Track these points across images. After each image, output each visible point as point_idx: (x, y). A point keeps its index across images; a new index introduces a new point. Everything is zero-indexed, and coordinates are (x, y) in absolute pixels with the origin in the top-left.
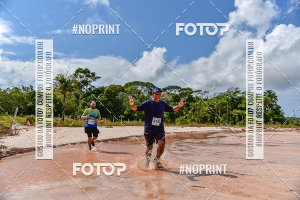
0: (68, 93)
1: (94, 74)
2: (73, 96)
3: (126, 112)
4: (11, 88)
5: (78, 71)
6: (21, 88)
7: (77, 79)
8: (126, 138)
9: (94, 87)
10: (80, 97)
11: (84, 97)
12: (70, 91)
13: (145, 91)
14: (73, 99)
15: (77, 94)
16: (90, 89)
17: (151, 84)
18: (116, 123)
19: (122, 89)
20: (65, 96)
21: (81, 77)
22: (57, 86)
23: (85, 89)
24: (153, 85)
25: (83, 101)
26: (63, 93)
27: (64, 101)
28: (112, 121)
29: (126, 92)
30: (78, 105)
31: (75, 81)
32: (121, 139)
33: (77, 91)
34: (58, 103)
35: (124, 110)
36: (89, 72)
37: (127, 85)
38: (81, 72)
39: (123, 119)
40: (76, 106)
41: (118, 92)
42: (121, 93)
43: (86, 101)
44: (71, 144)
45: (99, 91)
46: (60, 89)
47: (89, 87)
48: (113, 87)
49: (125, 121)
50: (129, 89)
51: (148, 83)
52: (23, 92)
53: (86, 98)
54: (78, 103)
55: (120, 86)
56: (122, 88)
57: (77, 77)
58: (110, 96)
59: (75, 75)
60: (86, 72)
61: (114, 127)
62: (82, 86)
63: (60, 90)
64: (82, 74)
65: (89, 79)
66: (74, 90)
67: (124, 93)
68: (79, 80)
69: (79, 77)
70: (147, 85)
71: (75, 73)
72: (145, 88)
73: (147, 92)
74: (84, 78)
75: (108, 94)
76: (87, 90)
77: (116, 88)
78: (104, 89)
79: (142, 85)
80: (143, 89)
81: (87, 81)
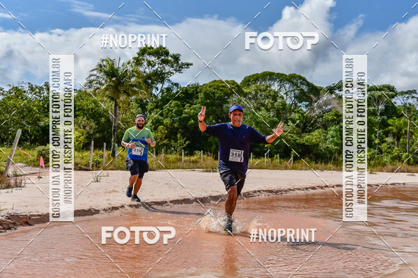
0: (123, 98)
1: (176, 58)
2: (134, 104)
4: (7, 89)
5: (144, 51)
6: (26, 88)
7: (141, 69)
9: (177, 85)
10: (149, 107)
11: (156, 107)
12: (129, 95)
13: (286, 94)
15: (141, 100)
16: (168, 89)
17: (300, 77)
19: (238, 90)
20: (116, 105)
21: (149, 64)
22: (101, 84)
23: (158, 90)
24: (304, 79)
25: (154, 115)
26: (112, 99)
27: (116, 116)
28: (216, 158)
29: (245, 95)
31: (138, 73)
33: (143, 94)
34: (103, 120)
36: (167, 53)
37: (248, 81)
38: (149, 54)
41: (229, 95)
42: (235, 98)
45: (189, 95)
46: (106, 89)
47: (166, 85)
48: (218, 85)
50: (251, 89)
51: (293, 76)
52: (30, 96)
53: (162, 109)
55: (233, 83)
56: (238, 86)
57: (141, 64)
58: (212, 104)
59: (138, 62)
60: (161, 52)
62: (153, 83)
63: (107, 93)
64: (152, 58)
65: (167, 68)
66: (135, 93)
67: (242, 98)
68: (146, 69)
69: (145, 64)
70: (292, 79)
71: (137, 56)
72: (287, 86)
73: (293, 95)
74: (156, 67)
75: (208, 101)
76: (162, 91)
77: (223, 87)
78: (198, 90)
79: (281, 81)
80: (283, 89)
81: (164, 73)
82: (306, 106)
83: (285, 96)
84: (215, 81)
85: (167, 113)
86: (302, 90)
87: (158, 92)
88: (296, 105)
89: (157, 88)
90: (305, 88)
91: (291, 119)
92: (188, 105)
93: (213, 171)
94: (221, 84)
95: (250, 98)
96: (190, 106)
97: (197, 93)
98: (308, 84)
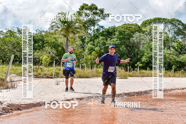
0: (71, 35)
1: (102, 11)
2: (78, 39)
3: (144, 59)
4: (5, 31)
5: (82, 8)
6: (16, 30)
7: (81, 18)
8: (146, 92)
9: (102, 27)
10: (86, 41)
11: (91, 40)
12: (74, 33)
13: (169, 31)
14: (78, 43)
15: (82, 37)
16: (98, 30)
17: (178, 20)
18: (131, 73)
19: (139, 29)
20: (67, 40)
21: (86, 15)
22: (58, 27)
23: (92, 30)
24: (180, 22)
25: (89, 45)
26: (65, 36)
27: (67, 46)
28: (127, 70)
29: (144, 32)
30: (84, 50)
31: (80, 21)
32: (139, 94)
33: (82, 33)
34: (60, 48)
35: (142, 56)
36: (96, 8)
37: (145, 24)
38: (86, 9)
39: (141, 68)
40: (81, 52)
41: (133, 33)
42: (137, 34)
43: (94, 45)
44: (77, 99)
45: (109, 33)
46: (62, 31)
47: (96, 27)
48: (127, 27)
49: (144, 71)
50: (147, 29)
51: (173, 20)
52: (18, 35)
53: (94, 41)
54: (83, 48)
55: (136, 25)
56: (139, 27)
57: (81, 15)
58: (124, 38)
59: (79, 13)
60: (93, 8)
61: (129, 78)
62: (88, 26)
63: (62, 32)
64: (88, 12)
65: (97, 17)
66: (78, 32)
67: (142, 34)
68: (85, 19)
69: (84, 15)
70: (172, 22)
71: (79, 10)
72: (170, 26)
73: (173, 31)
74: (90, 17)
75: (121, 36)
76: (94, 31)
77: (130, 27)
78: (115, 30)
79: (165, 23)
80: (167, 28)
81: (94, 20)
82: (182, 38)
83: (168, 32)
84: (125, 24)
85: (97, 44)
86: (179, 28)
87: (91, 32)
88: (175, 37)
89: (91, 29)
90: (181, 27)
91: (172, 46)
92: (109, 39)
93: (125, 78)
94: (129, 26)
95: (146, 34)
96: (110, 40)
97: (115, 31)
98: (183, 24)
